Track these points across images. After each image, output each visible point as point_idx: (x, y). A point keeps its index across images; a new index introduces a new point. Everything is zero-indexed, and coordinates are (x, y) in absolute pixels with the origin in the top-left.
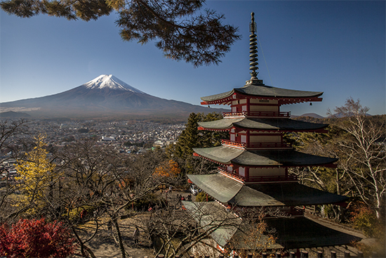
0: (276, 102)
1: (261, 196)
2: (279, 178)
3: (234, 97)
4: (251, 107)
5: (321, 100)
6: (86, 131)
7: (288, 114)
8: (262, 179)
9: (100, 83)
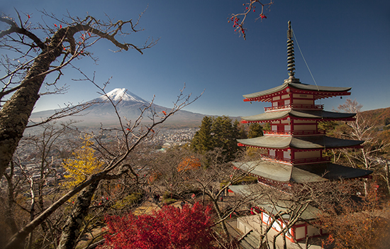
0: (312, 97)
1: (307, 174)
2: (317, 159)
3: (288, 90)
4: (294, 100)
5: (349, 94)
6: (104, 137)
7: (322, 106)
8: (305, 160)
9: (115, 96)
